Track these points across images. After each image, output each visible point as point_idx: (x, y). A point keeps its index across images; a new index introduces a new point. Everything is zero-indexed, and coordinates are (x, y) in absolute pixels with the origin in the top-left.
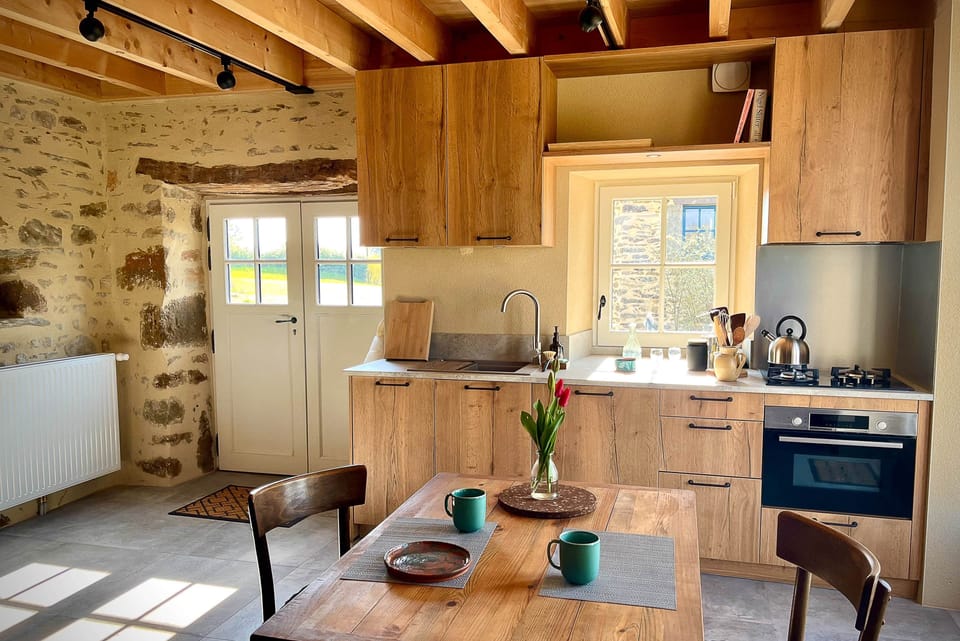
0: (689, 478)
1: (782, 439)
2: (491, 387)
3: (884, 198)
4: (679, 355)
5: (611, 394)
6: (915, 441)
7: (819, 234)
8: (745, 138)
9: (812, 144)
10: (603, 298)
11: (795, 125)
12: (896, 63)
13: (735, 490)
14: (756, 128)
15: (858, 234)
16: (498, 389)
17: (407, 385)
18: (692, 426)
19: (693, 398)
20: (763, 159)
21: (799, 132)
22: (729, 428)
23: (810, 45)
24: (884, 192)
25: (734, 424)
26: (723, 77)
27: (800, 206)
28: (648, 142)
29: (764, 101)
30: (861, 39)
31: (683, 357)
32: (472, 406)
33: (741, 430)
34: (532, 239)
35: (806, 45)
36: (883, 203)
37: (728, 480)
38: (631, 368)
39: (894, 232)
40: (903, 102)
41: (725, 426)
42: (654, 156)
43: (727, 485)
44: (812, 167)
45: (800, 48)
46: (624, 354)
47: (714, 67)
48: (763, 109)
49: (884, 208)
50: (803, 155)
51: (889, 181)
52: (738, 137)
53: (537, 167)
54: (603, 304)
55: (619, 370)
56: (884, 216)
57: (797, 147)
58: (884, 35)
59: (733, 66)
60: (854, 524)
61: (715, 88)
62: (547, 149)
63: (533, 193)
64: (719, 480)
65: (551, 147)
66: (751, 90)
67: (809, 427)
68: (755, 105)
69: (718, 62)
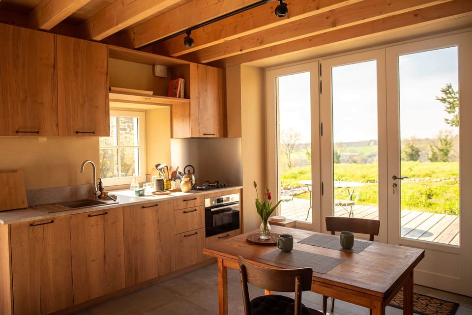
0: (184, 234)
1: (212, 210)
2: (102, 213)
3: (218, 123)
5: (157, 205)
7: (204, 134)
9: (201, 102)
11: (196, 95)
12: (219, 79)
13: (198, 234)
14: (182, 94)
15: (213, 135)
16: (106, 213)
17: (52, 222)
18: (184, 212)
19: (184, 200)
21: (198, 97)
22: (196, 210)
24: (218, 121)
25: (197, 208)
27: (199, 124)
29: (184, 83)
32: (92, 226)
33: (199, 210)
34: (105, 133)
35: (198, 66)
36: (218, 125)
37: (196, 231)
39: (221, 135)
41: (194, 210)
42: (148, 99)
43: (196, 233)
44: (201, 110)
45: (196, 68)
47: (156, 66)
48: (184, 86)
49: (218, 127)
51: (219, 117)
52: (178, 96)
53: (107, 98)
56: (219, 129)
57: (197, 101)
59: (162, 67)
60: (228, 235)
61: (157, 75)
62: (110, 89)
63: (105, 110)
64: (194, 232)
65: (112, 88)
66: (180, 79)
67: (216, 204)
68: (182, 85)
69: (158, 64)
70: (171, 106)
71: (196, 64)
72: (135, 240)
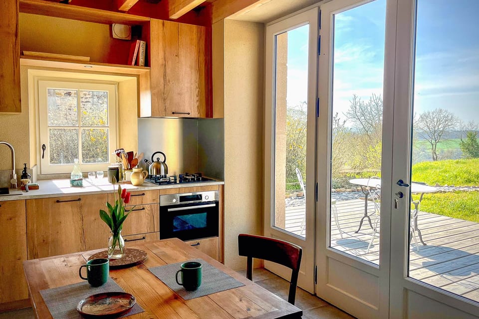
1: (169, 210)
3: (197, 98)
4: (103, 175)
5: (79, 199)
6: (218, 202)
7: (173, 113)
8: (137, 63)
9: (168, 71)
10: (44, 145)
11: (161, 61)
12: (199, 40)
13: (148, 239)
14: (142, 60)
15: (189, 114)
20: (139, 75)
21: (163, 65)
22: (143, 209)
23: (165, 25)
24: (197, 96)
25: (146, 206)
26: (119, 31)
27: (165, 100)
28: (88, 59)
29: (145, 46)
30: (185, 26)
31: (105, 176)
33: (149, 209)
34: (15, 109)
35: (163, 24)
36: (197, 101)
37: (144, 235)
38: (81, 184)
39: (202, 114)
40: (202, 58)
41: (142, 208)
42: (88, 67)
43: (144, 238)
44: (169, 82)
45: (161, 25)
46: (71, 177)
47: (113, 25)
48: (144, 51)
49: (198, 104)
50: (165, 75)
51: (199, 91)
52: (133, 63)
53: (16, 64)
54: (44, 149)
55: (73, 186)
56: (198, 107)
57: (162, 70)
58: (194, 27)
59: (123, 26)
60: (198, 244)
61: (114, 36)
62: (22, 54)
63: (14, 80)
64: (140, 236)
65: (25, 53)
66: (138, 41)
67: (179, 203)
68: (141, 48)
69: (116, 23)
70: (138, 76)
71: (161, 21)
72: (44, 241)
